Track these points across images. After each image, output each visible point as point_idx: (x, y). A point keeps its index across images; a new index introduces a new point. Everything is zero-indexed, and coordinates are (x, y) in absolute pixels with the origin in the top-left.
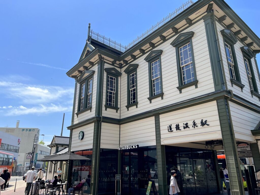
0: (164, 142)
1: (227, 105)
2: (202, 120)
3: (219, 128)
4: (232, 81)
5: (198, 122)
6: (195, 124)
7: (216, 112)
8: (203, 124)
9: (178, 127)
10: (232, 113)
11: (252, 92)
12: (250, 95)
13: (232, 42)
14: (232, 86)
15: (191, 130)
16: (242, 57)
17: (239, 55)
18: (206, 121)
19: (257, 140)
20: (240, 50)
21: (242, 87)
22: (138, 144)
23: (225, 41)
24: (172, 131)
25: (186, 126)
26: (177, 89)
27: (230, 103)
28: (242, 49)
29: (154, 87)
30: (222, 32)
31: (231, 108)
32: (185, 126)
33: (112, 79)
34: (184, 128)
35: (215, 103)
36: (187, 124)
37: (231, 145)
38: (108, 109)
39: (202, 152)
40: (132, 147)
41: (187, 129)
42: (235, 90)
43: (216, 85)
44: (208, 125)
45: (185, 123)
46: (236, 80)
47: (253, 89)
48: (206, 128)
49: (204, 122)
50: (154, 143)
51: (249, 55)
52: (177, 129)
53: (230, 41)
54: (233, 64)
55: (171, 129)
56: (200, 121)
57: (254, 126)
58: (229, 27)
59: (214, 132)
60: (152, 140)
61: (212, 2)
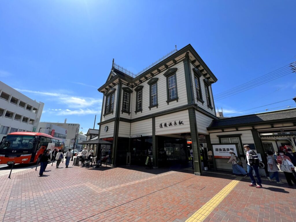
0: (157, 134)
1: (194, 113)
2: (180, 121)
3: (189, 126)
4: (198, 99)
5: (177, 122)
6: (175, 123)
9: (165, 125)
11: (208, 106)
12: (207, 107)
13: (199, 76)
14: (198, 102)
15: (173, 127)
16: (204, 85)
17: (202, 84)
18: (182, 122)
19: (209, 133)
20: (203, 81)
21: (203, 102)
22: (141, 135)
23: (195, 75)
24: (162, 127)
25: (171, 124)
26: (166, 102)
27: (196, 112)
28: (204, 80)
29: (153, 100)
30: (193, 69)
31: (196, 115)
33: (127, 94)
34: (169, 125)
35: (187, 111)
36: (171, 123)
37: (195, 136)
38: (123, 113)
39: (179, 140)
40: (138, 136)
41: (171, 126)
42: (199, 104)
43: (189, 100)
44: (183, 124)
45: (170, 122)
46: (200, 99)
47: (209, 104)
48: (181, 126)
49: (181, 122)
50: (151, 134)
51: (207, 84)
52: (165, 126)
53: (198, 75)
54: (199, 89)
55: (161, 126)
56: (179, 121)
57: (208, 125)
58: (198, 67)
59: (186, 128)
60: (150, 133)
61: (189, 51)
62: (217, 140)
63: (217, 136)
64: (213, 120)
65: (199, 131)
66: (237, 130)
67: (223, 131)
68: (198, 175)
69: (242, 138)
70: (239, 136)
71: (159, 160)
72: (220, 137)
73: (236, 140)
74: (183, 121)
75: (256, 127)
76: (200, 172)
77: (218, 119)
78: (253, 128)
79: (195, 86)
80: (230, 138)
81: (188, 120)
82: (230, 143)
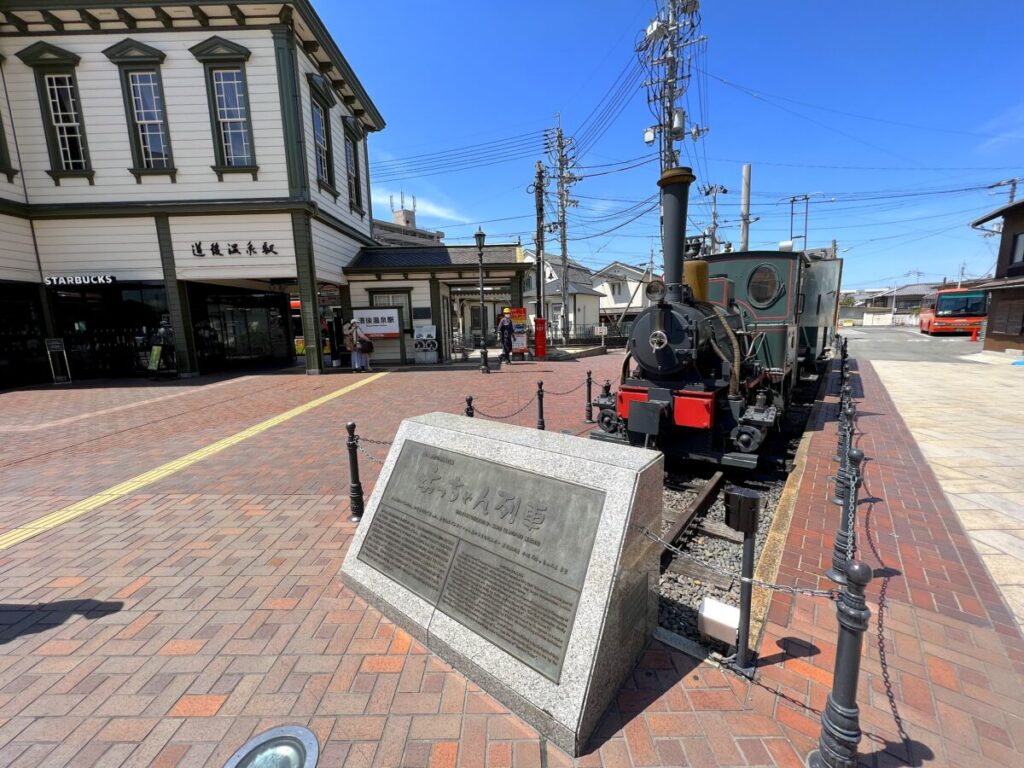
0: (183, 274)
1: (308, 225)
2: (265, 244)
3: (293, 260)
4: (320, 183)
5: (258, 246)
6: (251, 248)
7: (290, 235)
8: (267, 249)
9: (212, 250)
10: (314, 239)
11: (351, 204)
12: (348, 209)
13: (327, 103)
14: (320, 192)
15: (243, 258)
16: (342, 136)
17: (337, 131)
18: (272, 246)
19: (349, 281)
20: (340, 121)
21: (336, 195)
22: (114, 275)
23: (313, 95)
24: (204, 255)
25: (234, 250)
26: (211, 170)
27: (314, 223)
28: (344, 119)
29: (145, 144)
30: (309, 77)
31: (314, 231)
32: (232, 249)
34: (230, 252)
35: (287, 217)
36: (235, 246)
37: (309, 287)
39: (262, 295)
40: (96, 279)
41: (236, 255)
42: (321, 199)
43: (292, 186)
44: (275, 253)
45: (232, 243)
46: (328, 184)
47: (354, 201)
48: (270, 259)
49: (268, 246)
50: (157, 275)
51: (355, 135)
52: (213, 253)
53: (322, 101)
54: (326, 149)
55: (198, 250)
56: (261, 244)
57: (346, 261)
58: (323, 67)
59: (284, 265)
60: (153, 269)
61: (291, 5)
62: (364, 300)
63: (366, 290)
64: (362, 248)
65: (320, 275)
66: (406, 279)
67: (379, 280)
68: (314, 374)
69: (413, 297)
70: (408, 291)
71: (199, 353)
72: (372, 292)
73: (401, 299)
74: (277, 244)
75: (438, 276)
76: (320, 367)
77: (377, 247)
78: (433, 277)
79: (312, 140)
80: (391, 296)
81: (291, 243)
82: (391, 305)
